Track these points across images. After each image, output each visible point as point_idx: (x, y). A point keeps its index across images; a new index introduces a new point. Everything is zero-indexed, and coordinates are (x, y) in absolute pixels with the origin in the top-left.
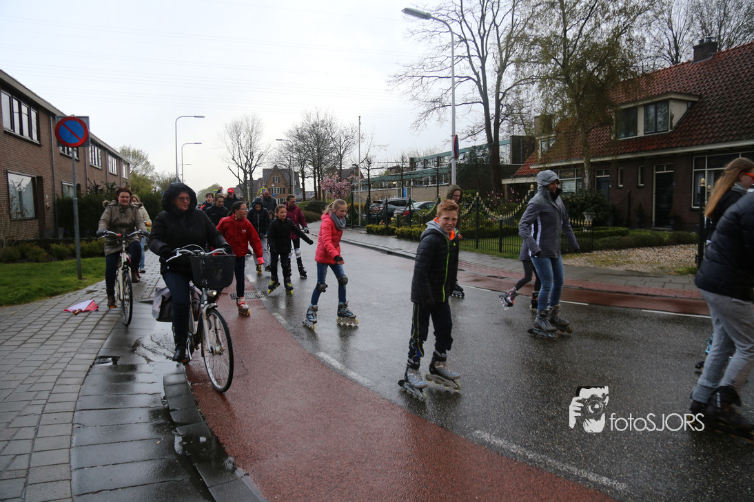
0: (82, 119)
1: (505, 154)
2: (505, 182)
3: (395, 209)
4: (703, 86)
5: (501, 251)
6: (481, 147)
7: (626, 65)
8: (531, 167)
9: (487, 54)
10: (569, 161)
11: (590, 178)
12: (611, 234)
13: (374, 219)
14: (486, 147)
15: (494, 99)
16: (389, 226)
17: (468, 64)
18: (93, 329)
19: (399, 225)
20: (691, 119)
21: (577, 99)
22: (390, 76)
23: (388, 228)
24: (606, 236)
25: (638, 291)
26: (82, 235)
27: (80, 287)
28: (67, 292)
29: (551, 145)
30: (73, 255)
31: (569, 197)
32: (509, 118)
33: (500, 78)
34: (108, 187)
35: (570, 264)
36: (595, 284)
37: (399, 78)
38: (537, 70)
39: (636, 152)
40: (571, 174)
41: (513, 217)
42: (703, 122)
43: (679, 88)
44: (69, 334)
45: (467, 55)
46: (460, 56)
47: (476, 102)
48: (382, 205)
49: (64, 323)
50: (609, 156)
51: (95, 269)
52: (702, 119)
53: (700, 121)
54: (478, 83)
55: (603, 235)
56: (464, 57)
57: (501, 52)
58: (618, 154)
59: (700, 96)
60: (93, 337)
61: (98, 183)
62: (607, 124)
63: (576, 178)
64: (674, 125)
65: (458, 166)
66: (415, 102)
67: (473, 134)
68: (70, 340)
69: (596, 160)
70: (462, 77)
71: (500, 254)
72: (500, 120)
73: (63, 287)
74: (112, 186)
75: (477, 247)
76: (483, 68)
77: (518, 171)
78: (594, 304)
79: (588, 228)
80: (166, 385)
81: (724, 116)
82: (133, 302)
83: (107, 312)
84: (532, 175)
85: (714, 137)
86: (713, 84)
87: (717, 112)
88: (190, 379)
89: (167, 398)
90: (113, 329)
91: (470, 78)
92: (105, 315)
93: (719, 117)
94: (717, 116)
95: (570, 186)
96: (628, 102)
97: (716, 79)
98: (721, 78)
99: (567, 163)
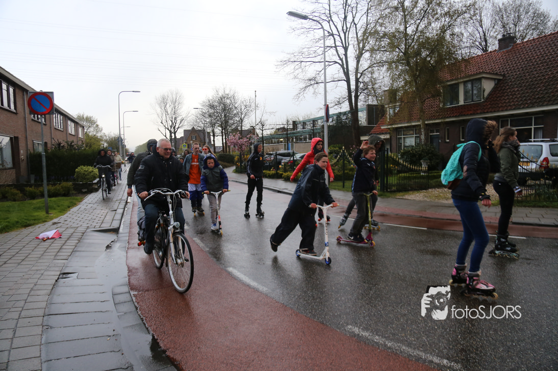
0: (48, 94)
1: (362, 117)
2: (363, 138)
3: (282, 159)
4: (506, 68)
6: (345, 113)
7: (450, 54)
8: (382, 128)
9: (349, 45)
10: (408, 122)
11: (425, 135)
13: (267, 166)
14: (349, 113)
15: (354, 77)
16: (278, 171)
17: (335, 52)
18: (58, 252)
19: (285, 171)
20: (498, 92)
21: (415, 77)
22: (278, 62)
23: (277, 173)
24: (438, 178)
26: (48, 180)
27: (48, 220)
28: (37, 224)
29: (396, 111)
30: (42, 196)
31: (410, 149)
32: (365, 92)
33: (358, 62)
34: (68, 144)
35: (412, 199)
36: (430, 214)
37: (285, 62)
38: (386, 56)
39: (459, 116)
40: (411, 132)
42: (506, 94)
43: (489, 69)
44: (39, 256)
45: (334, 45)
46: (329, 47)
47: (341, 80)
48: (272, 156)
49: (36, 247)
50: (439, 119)
51: (59, 206)
52: (506, 92)
53: (504, 93)
54: (342, 66)
56: (332, 47)
57: (359, 44)
58: (445, 118)
59: (504, 76)
60: (58, 258)
61: (61, 141)
62: (438, 96)
63: (415, 135)
64: (485, 96)
65: (329, 127)
66: (296, 80)
67: (339, 103)
68: (40, 261)
69: (429, 122)
70: (330, 62)
72: (359, 93)
73: (35, 220)
74: (71, 143)
75: (344, 187)
76: (346, 55)
77: (372, 131)
78: (430, 228)
79: (424, 172)
80: (114, 295)
81: (522, 90)
82: (88, 230)
83: (68, 239)
84: (383, 134)
85: (514, 105)
86: (513, 66)
87: (516, 87)
88: (132, 289)
89: (115, 304)
90: (73, 251)
91: (336, 62)
92: (66, 241)
93: (518, 90)
94: (516, 89)
95: (410, 141)
96: (452, 80)
97: (515, 63)
98: (519, 62)
99: (409, 125)
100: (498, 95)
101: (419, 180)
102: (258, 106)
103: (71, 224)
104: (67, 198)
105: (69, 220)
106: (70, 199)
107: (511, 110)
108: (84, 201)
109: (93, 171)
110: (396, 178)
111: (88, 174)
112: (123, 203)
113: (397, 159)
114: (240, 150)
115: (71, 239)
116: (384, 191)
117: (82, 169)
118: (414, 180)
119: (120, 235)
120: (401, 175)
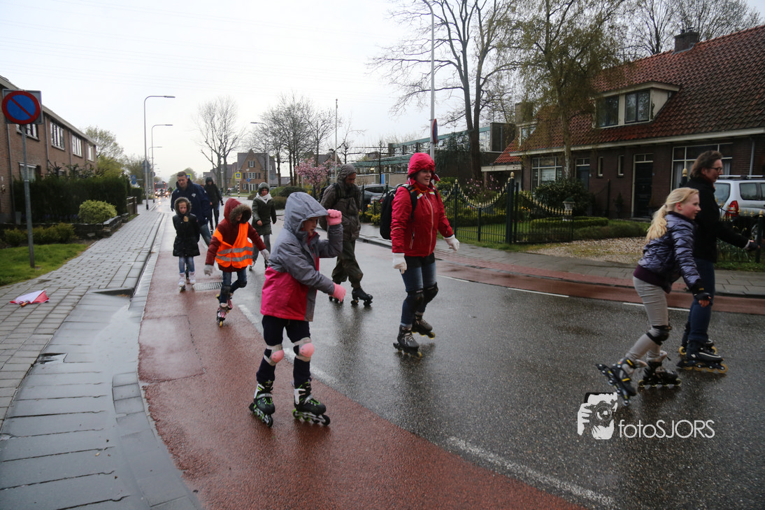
0: (34, 94)
1: (485, 142)
2: (485, 169)
3: (372, 196)
4: (684, 76)
5: (479, 240)
6: (460, 134)
7: (608, 55)
8: (511, 155)
9: (468, 38)
10: (549, 149)
11: (570, 167)
12: (591, 224)
14: (466, 134)
15: (475, 84)
16: (366, 213)
17: (449, 48)
18: (41, 323)
19: (375, 212)
20: (671, 109)
21: (558, 86)
23: (364, 215)
24: (587, 226)
25: (619, 283)
27: (32, 277)
28: (16, 282)
29: (532, 132)
31: (549, 185)
32: (489, 105)
33: (481, 63)
34: (71, 169)
35: (549, 254)
36: (574, 276)
38: (519, 56)
39: (617, 142)
40: (551, 162)
41: (492, 205)
42: (683, 112)
43: (660, 78)
45: (448, 38)
46: (441, 40)
47: (457, 88)
49: (9, 316)
50: (589, 144)
51: (51, 257)
52: (682, 110)
53: (681, 111)
54: (459, 67)
55: (582, 225)
56: (445, 41)
58: (598, 143)
59: (681, 87)
60: (40, 331)
61: (59, 164)
62: (590, 112)
63: (555, 167)
64: (654, 115)
65: (435, 151)
66: (395, 85)
67: (453, 120)
68: (12, 336)
69: (576, 149)
70: (442, 62)
71: (478, 243)
72: (481, 106)
73: (13, 276)
74: (75, 168)
76: (464, 52)
77: (498, 159)
78: (574, 296)
79: (568, 217)
80: (114, 386)
81: (704, 107)
82: (88, 292)
83: (58, 304)
84: (512, 163)
85: (692, 128)
86: (694, 74)
87: (697, 103)
88: (141, 378)
89: (114, 401)
90: (63, 322)
91: (450, 62)
92: (55, 307)
93: (699, 107)
94: (697, 106)
95: (549, 175)
96: (610, 91)
97: (697, 70)
98: (702, 69)
99: (548, 152)
100: (673, 113)
101: (560, 229)
102: (341, 121)
103: (66, 282)
104: (64, 245)
105: (64, 277)
106: (69, 247)
107: (689, 134)
108: (89, 250)
109: (104, 208)
110: (528, 225)
111: (97, 213)
112: (145, 254)
113: (531, 198)
114: (313, 181)
115: (62, 304)
116: (511, 243)
117: (89, 205)
118: (553, 228)
119: (134, 299)
120: (535, 220)
